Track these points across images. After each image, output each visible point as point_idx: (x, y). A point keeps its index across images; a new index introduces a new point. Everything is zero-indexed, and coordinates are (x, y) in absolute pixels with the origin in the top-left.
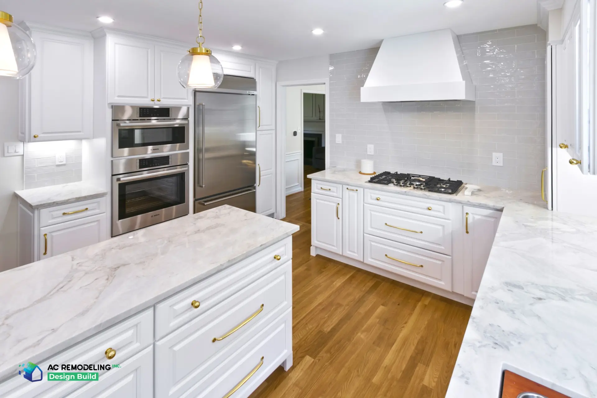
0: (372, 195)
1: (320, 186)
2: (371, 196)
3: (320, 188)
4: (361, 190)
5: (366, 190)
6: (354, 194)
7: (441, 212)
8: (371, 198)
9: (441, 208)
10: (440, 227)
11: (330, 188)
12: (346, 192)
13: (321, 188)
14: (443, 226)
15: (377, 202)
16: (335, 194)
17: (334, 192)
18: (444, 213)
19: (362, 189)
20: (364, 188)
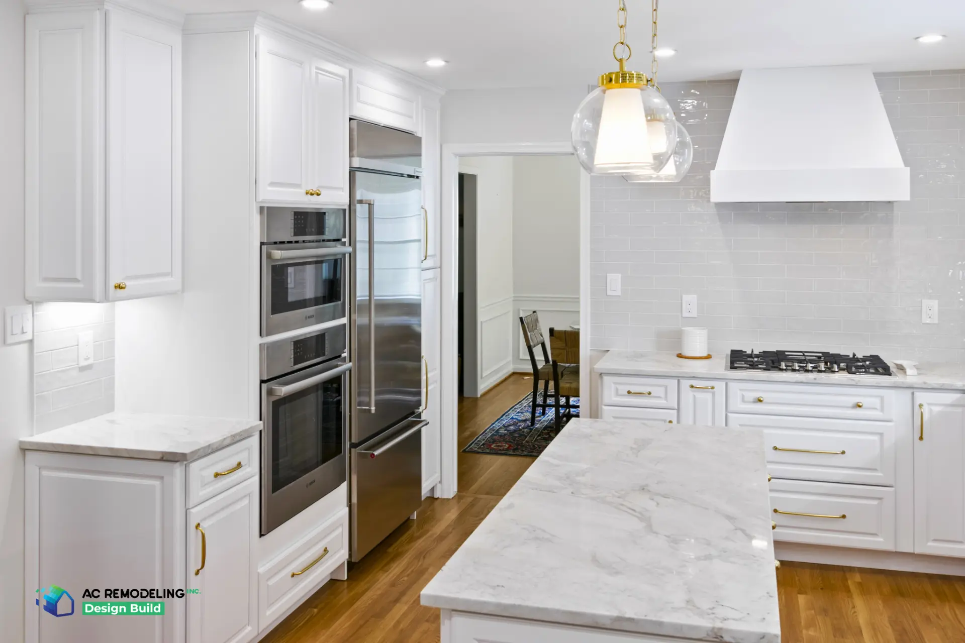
0: (746, 394)
1: (624, 389)
2: (743, 396)
3: (627, 393)
4: (720, 386)
5: (731, 384)
6: (707, 396)
7: (876, 409)
8: (743, 401)
9: (876, 402)
10: (876, 438)
11: (649, 389)
12: (688, 395)
13: (629, 392)
14: (881, 434)
15: (758, 407)
16: (662, 402)
17: (659, 397)
18: (882, 410)
19: (723, 384)
20: (726, 380)
